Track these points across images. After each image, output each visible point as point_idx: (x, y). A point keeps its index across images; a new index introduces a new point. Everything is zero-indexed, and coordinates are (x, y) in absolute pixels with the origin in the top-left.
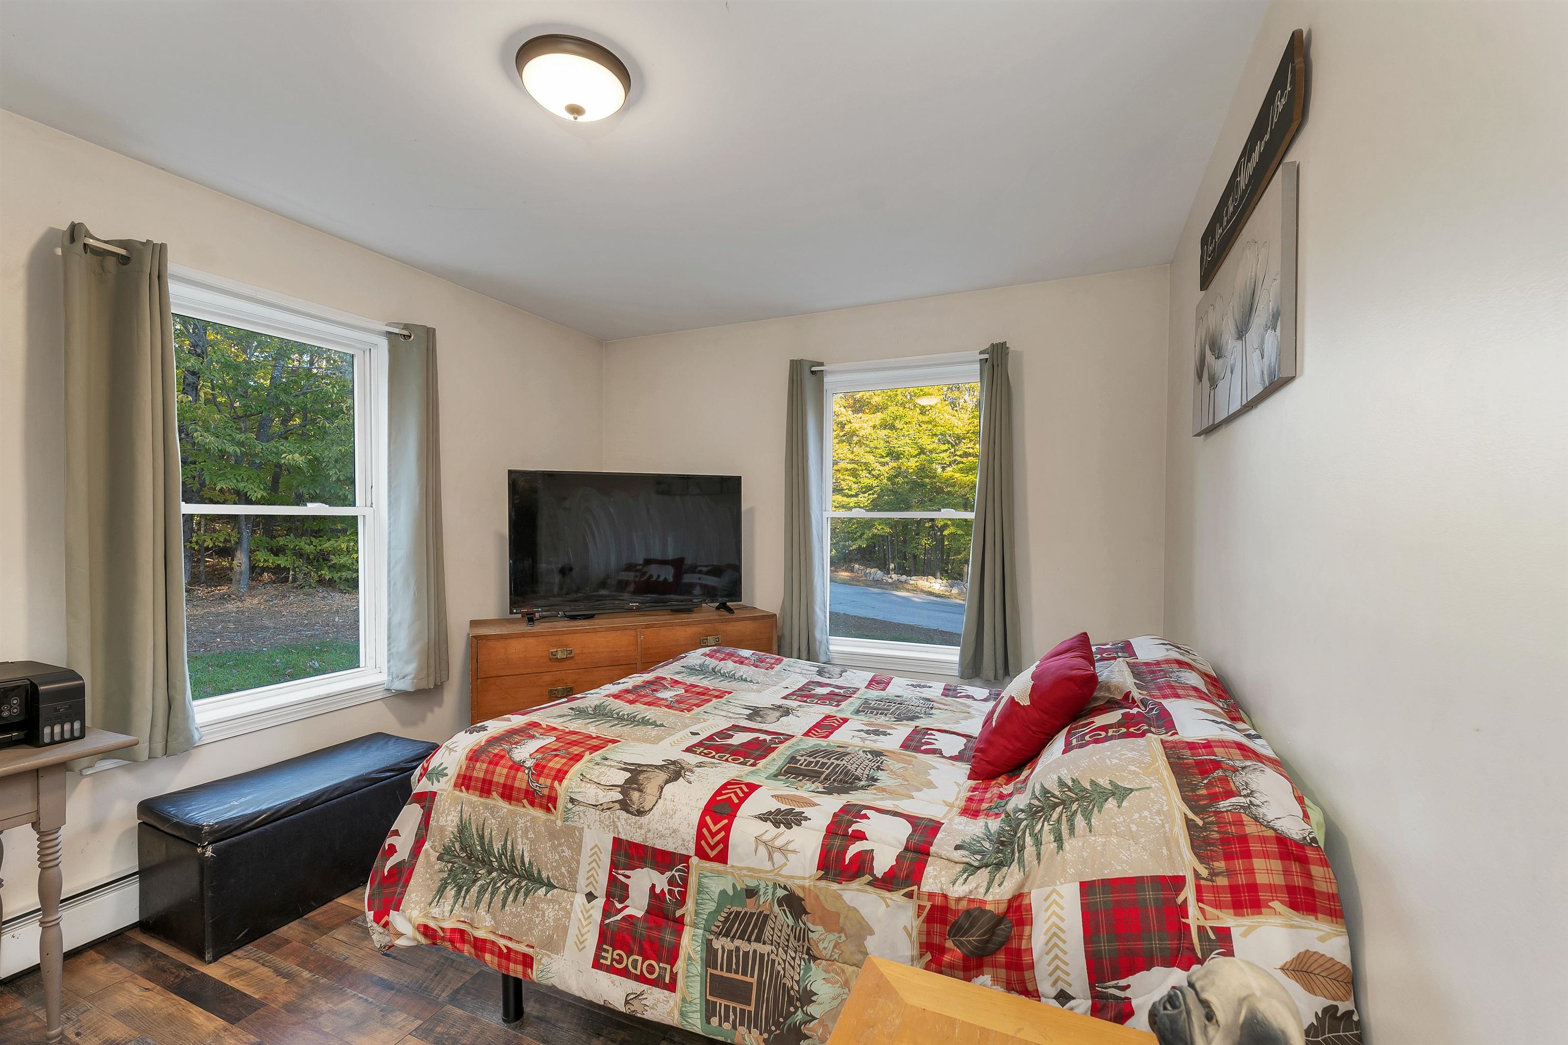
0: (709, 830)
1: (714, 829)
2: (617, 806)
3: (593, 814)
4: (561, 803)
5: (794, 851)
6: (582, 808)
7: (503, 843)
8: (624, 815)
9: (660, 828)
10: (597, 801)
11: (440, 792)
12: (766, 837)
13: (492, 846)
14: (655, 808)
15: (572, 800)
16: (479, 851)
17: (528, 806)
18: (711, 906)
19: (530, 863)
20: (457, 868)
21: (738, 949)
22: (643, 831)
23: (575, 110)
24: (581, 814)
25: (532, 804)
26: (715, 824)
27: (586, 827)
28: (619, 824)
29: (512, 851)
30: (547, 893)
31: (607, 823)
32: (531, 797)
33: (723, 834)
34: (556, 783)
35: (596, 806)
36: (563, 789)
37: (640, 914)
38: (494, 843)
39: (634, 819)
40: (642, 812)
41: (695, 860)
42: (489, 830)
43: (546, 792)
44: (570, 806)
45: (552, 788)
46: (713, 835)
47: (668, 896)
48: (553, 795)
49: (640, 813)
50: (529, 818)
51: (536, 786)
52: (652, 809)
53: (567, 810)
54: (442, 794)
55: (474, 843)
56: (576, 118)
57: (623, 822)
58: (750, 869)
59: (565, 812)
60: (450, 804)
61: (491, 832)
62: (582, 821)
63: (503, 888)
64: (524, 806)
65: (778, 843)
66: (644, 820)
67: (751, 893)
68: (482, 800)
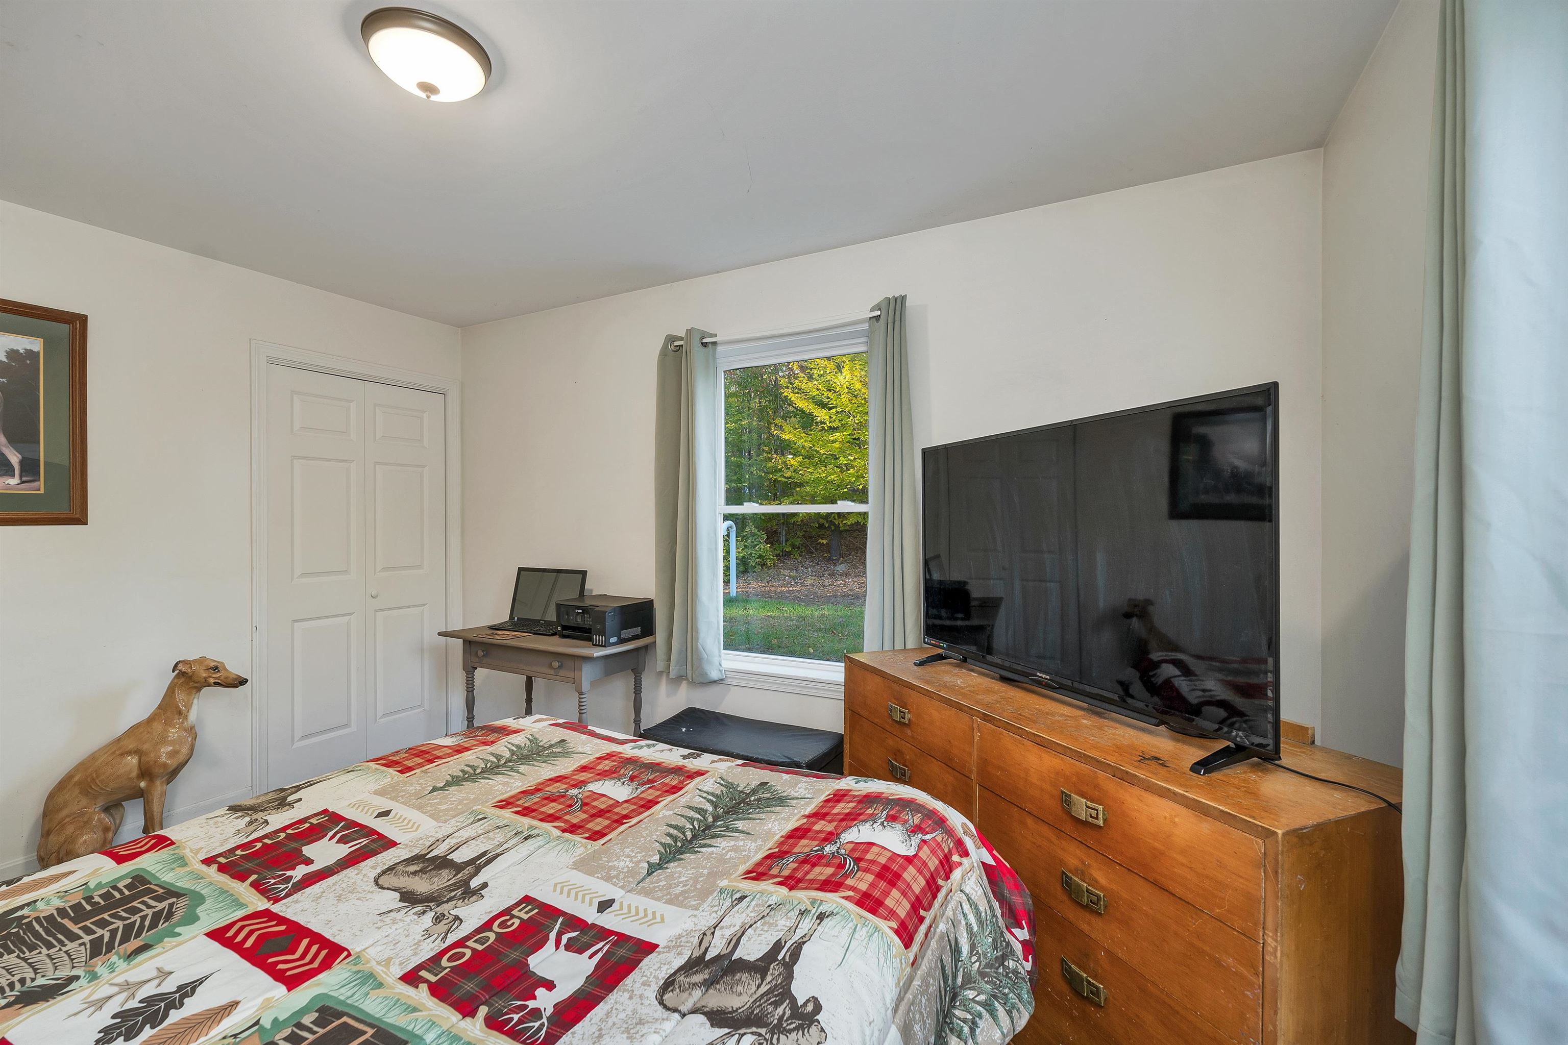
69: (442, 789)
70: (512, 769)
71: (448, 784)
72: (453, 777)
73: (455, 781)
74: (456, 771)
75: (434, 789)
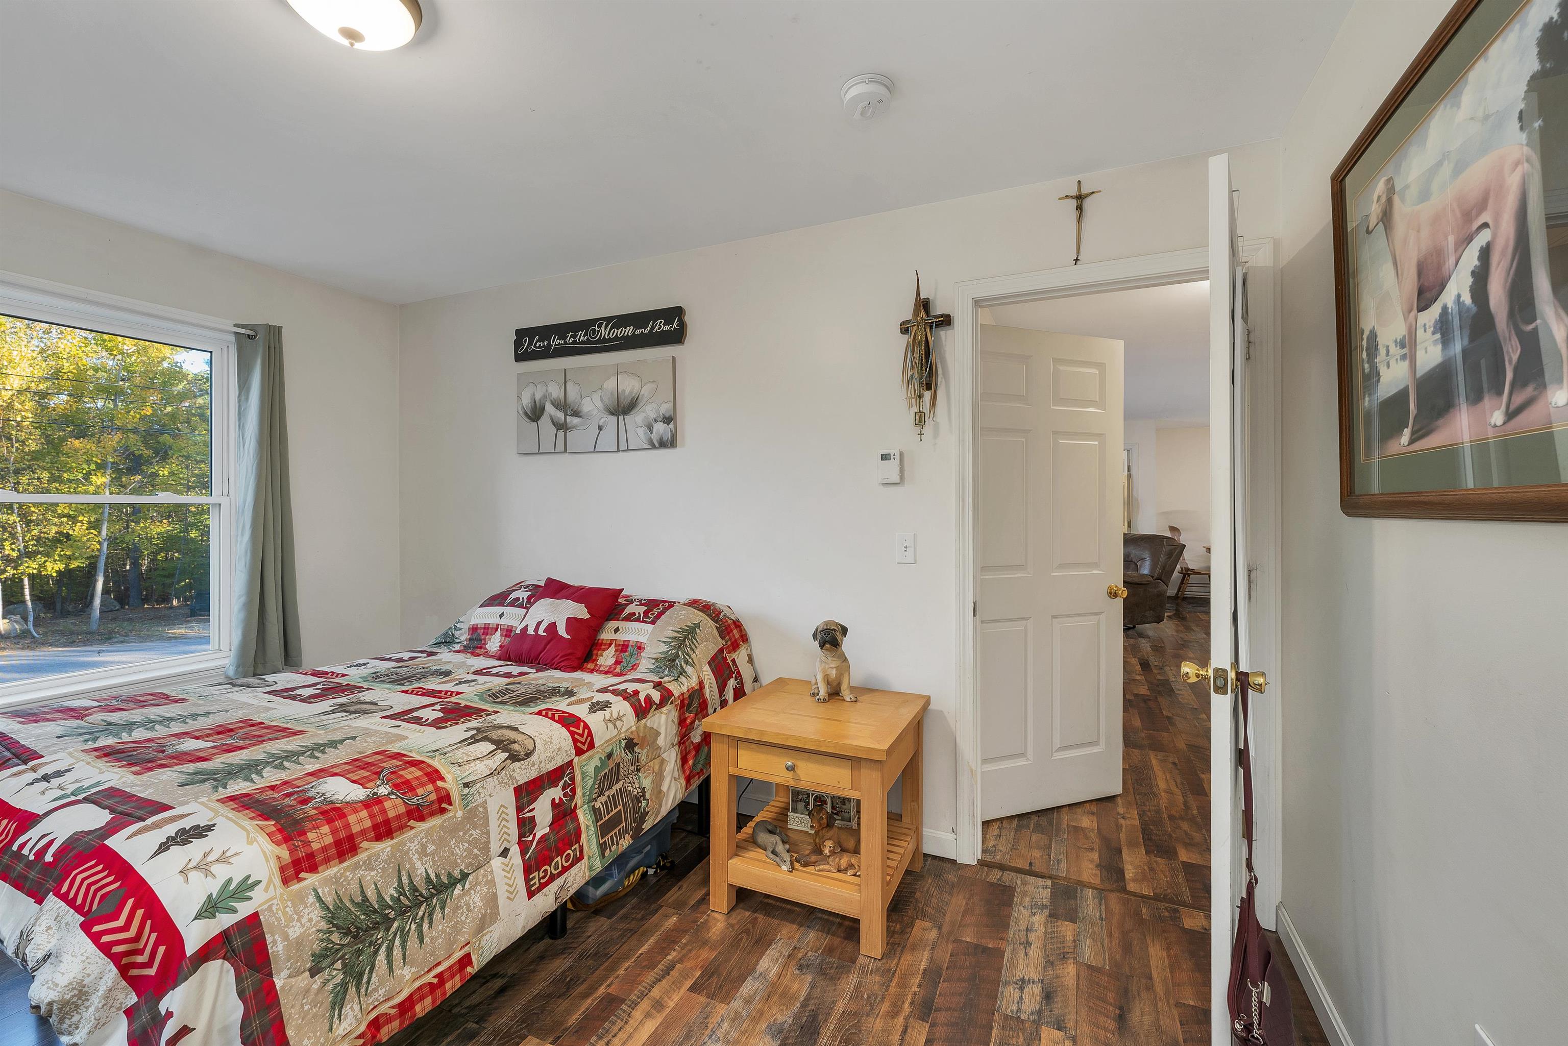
0: (578, 734)
1: (580, 731)
2: (509, 762)
3: (492, 782)
4: (455, 797)
5: (624, 715)
6: (479, 785)
7: (396, 885)
8: (517, 764)
9: (549, 755)
10: (492, 769)
11: (265, 907)
12: (607, 717)
13: (383, 898)
14: (537, 745)
15: (466, 785)
16: (365, 919)
17: (419, 824)
18: (591, 782)
19: (437, 876)
20: (351, 958)
21: (609, 797)
22: (536, 766)
23: (352, 35)
24: (481, 790)
25: (422, 819)
26: (578, 729)
27: (487, 797)
28: (515, 775)
29: (411, 881)
30: (463, 887)
31: (505, 781)
32: (417, 814)
33: (586, 731)
34: (440, 783)
35: (492, 773)
36: (451, 782)
37: (547, 830)
38: (383, 894)
39: (526, 762)
40: (530, 753)
41: (576, 760)
42: (373, 886)
43: (433, 797)
44: (466, 791)
45: (437, 789)
46: (582, 735)
47: (564, 799)
48: (443, 793)
49: (528, 755)
50: (422, 835)
51: (418, 800)
52: (535, 746)
53: (464, 797)
54: (271, 906)
55: (356, 916)
56: (352, 45)
57: (518, 770)
58: (607, 742)
59: (463, 799)
60: (294, 906)
61: (376, 885)
62: (482, 795)
63: (413, 926)
64: (412, 828)
65: (615, 716)
66: (534, 758)
67: (610, 756)
68: (345, 864)
69: (348, 738)
70: (273, 755)
71: (341, 742)
72: (336, 747)
73: (333, 744)
74: (331, 752)
75: (354, 738)
